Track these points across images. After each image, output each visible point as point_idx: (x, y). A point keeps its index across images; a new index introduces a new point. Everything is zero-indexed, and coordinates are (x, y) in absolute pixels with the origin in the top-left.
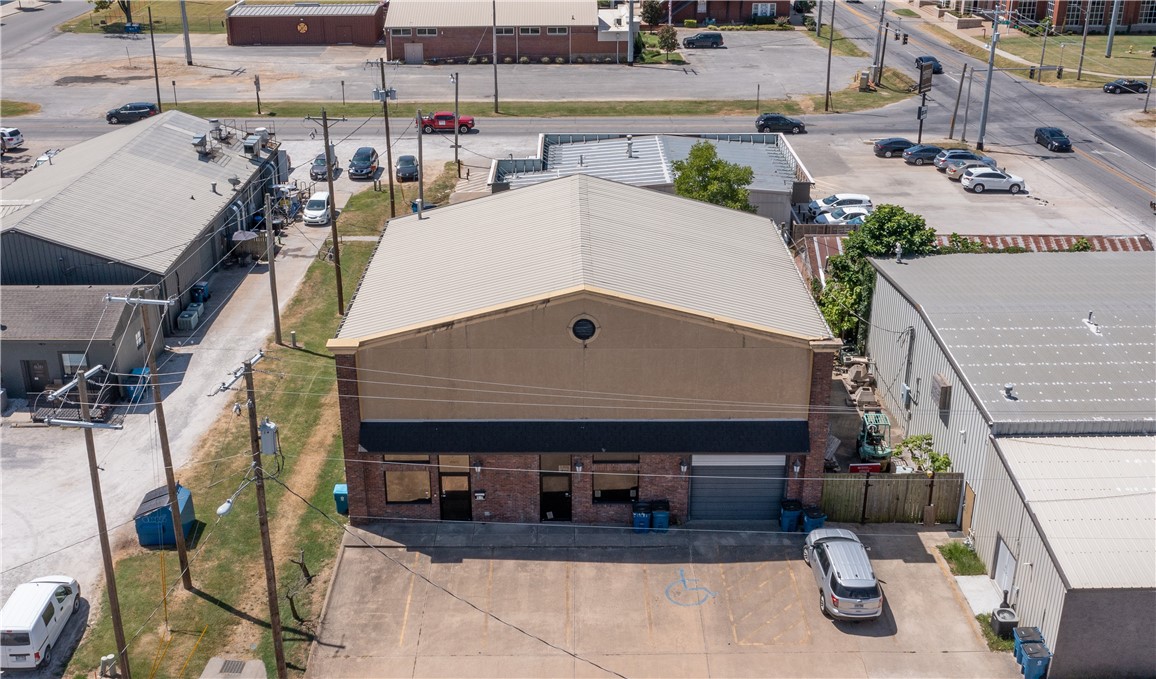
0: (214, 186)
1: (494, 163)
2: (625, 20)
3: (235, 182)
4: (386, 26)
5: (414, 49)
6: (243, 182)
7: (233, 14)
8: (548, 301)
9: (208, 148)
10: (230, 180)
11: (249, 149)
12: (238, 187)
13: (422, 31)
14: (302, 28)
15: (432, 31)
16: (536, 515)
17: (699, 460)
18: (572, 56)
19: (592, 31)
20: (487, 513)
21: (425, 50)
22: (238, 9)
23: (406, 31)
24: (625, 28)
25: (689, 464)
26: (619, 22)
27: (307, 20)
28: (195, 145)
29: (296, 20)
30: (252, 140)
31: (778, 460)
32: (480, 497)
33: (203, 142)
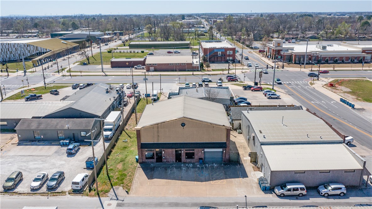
0: (110, 98)
1: (169, 93)
2: (198, 62)
3: (114, 97)
4: (146, 63)
5: (152, 68)
6: (116, 97)
7: (112, 61)
8: (176, 119)
9: (108, 91)
10: (113, 97)
11: (117, 91)
12: (115, 99)
13: (154, 64)
14: (127, 64)
15: (156, 64)
16: (175, 161)
17: (206, 150)
18: (187, 70)
19: (191, 64)
20: (165, 161)
21: (154, 68)
22: (113, 60)
23: (150, 64)
24: (198, 63)
25: (204, 150)
26: (197, 62)
27: (128, 62)
28: (106, 90)
29: (126, 62)
30: (118, 89)
31: (221, 150)
32: (164, 158)
33: (107, 89)
